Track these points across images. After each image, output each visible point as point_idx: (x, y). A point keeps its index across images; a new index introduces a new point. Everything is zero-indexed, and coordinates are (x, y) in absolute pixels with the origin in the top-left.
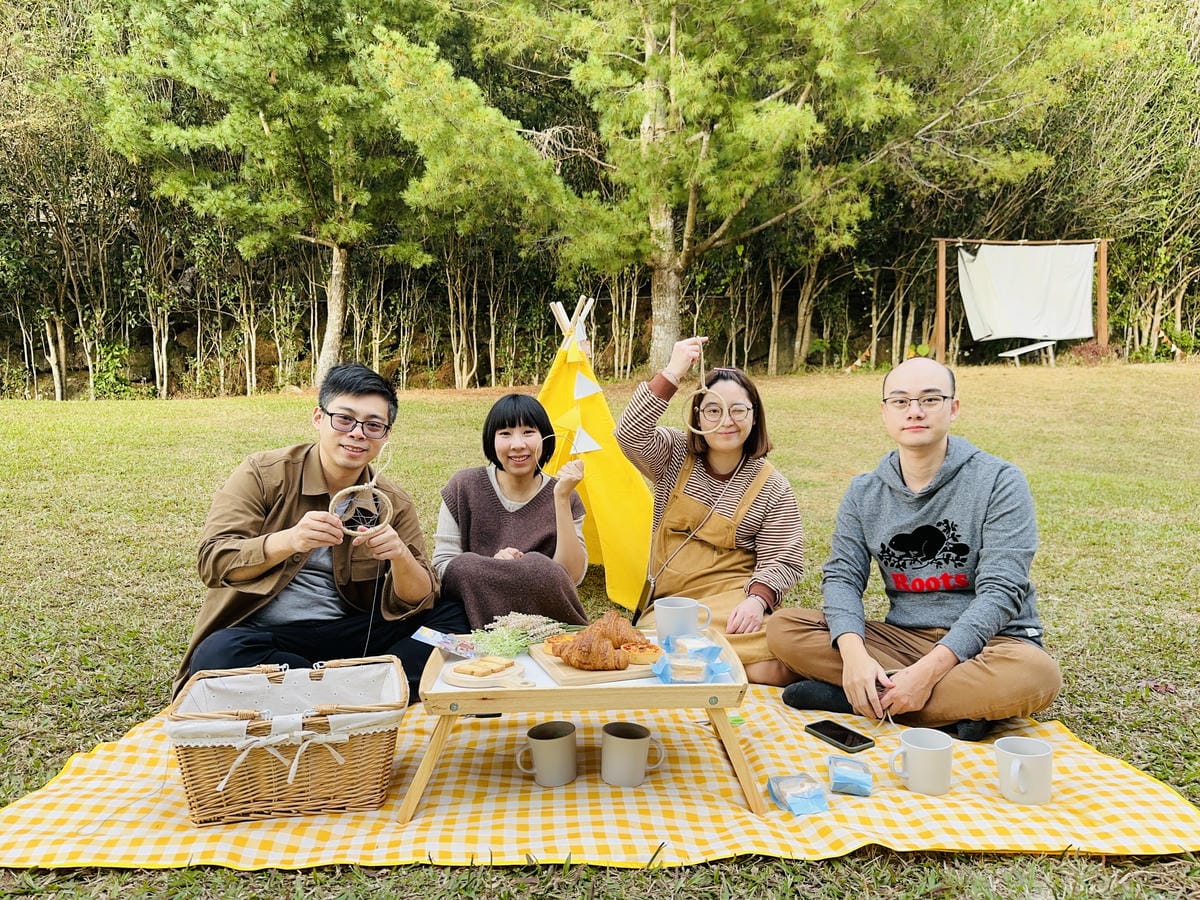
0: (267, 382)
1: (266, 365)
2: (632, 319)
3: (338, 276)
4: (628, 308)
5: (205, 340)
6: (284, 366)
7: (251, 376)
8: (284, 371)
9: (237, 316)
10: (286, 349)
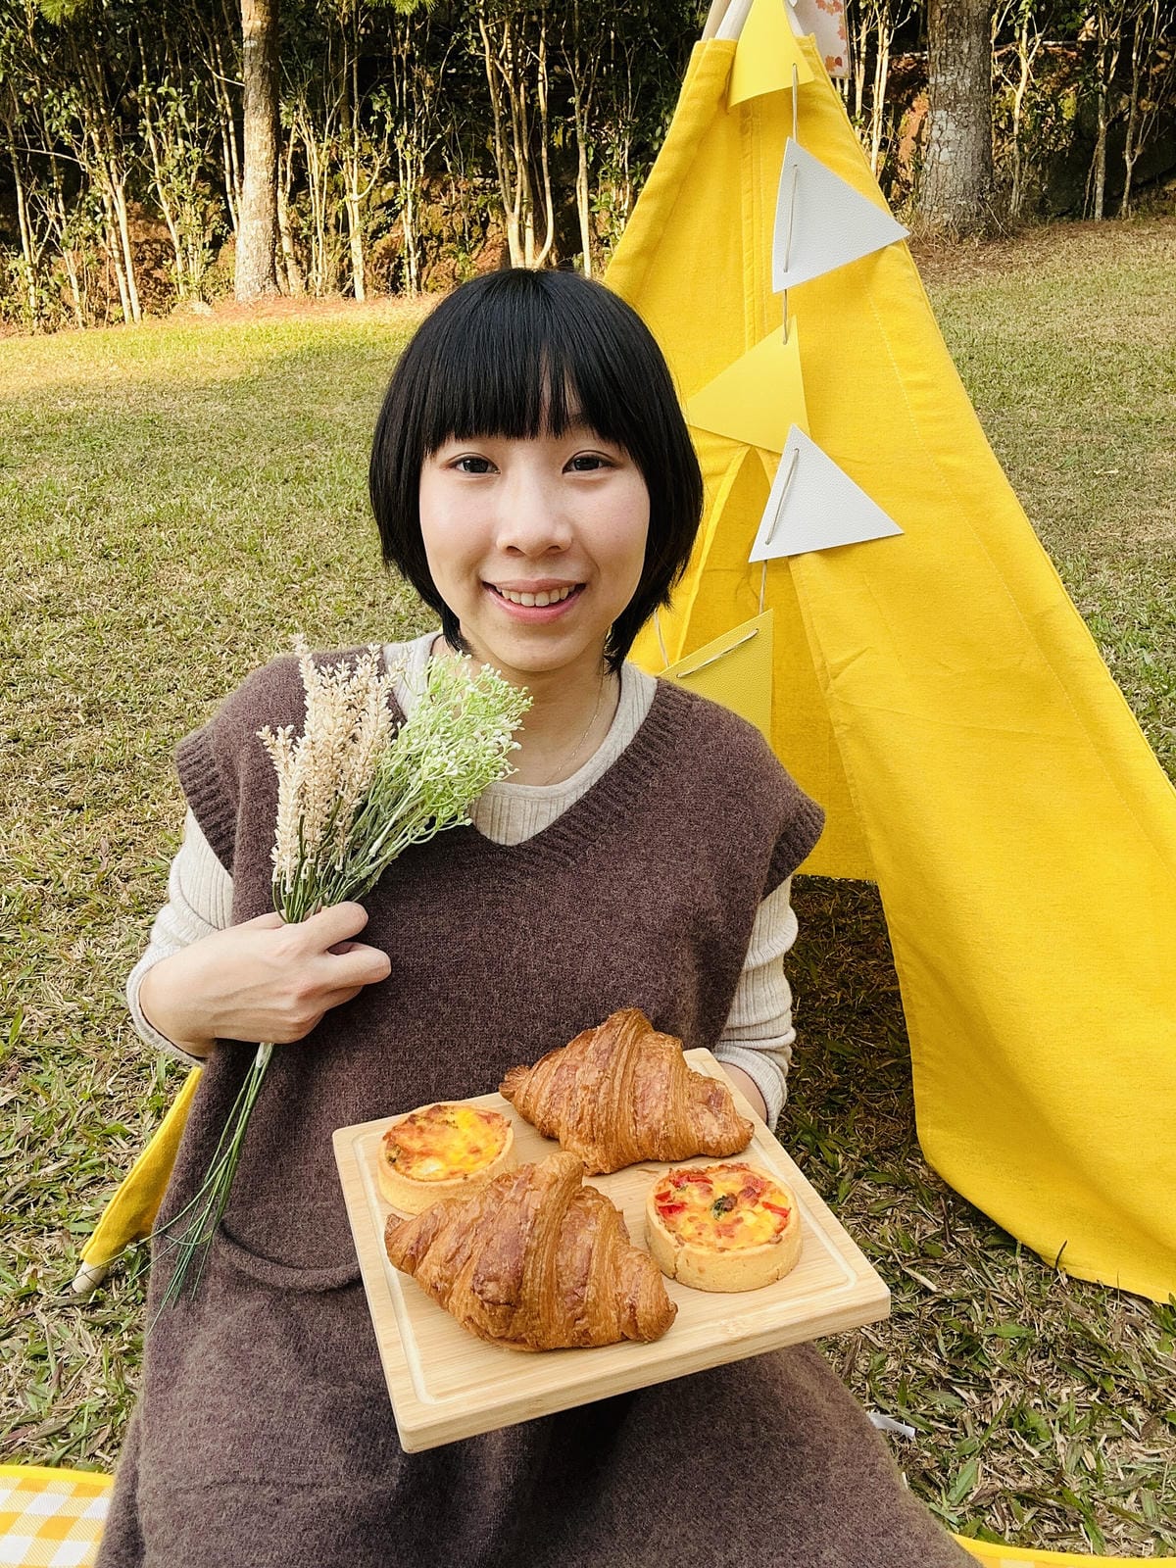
0: (158, 293)
1: (152, 257)
2: (879, 104)
3: (254, 50)
4: (870, 79)
5: (34, 215)
6: (186, 258)
7: (127, 283)
8: (187, 269)
9: (82, 159)
10: (183, 224)
